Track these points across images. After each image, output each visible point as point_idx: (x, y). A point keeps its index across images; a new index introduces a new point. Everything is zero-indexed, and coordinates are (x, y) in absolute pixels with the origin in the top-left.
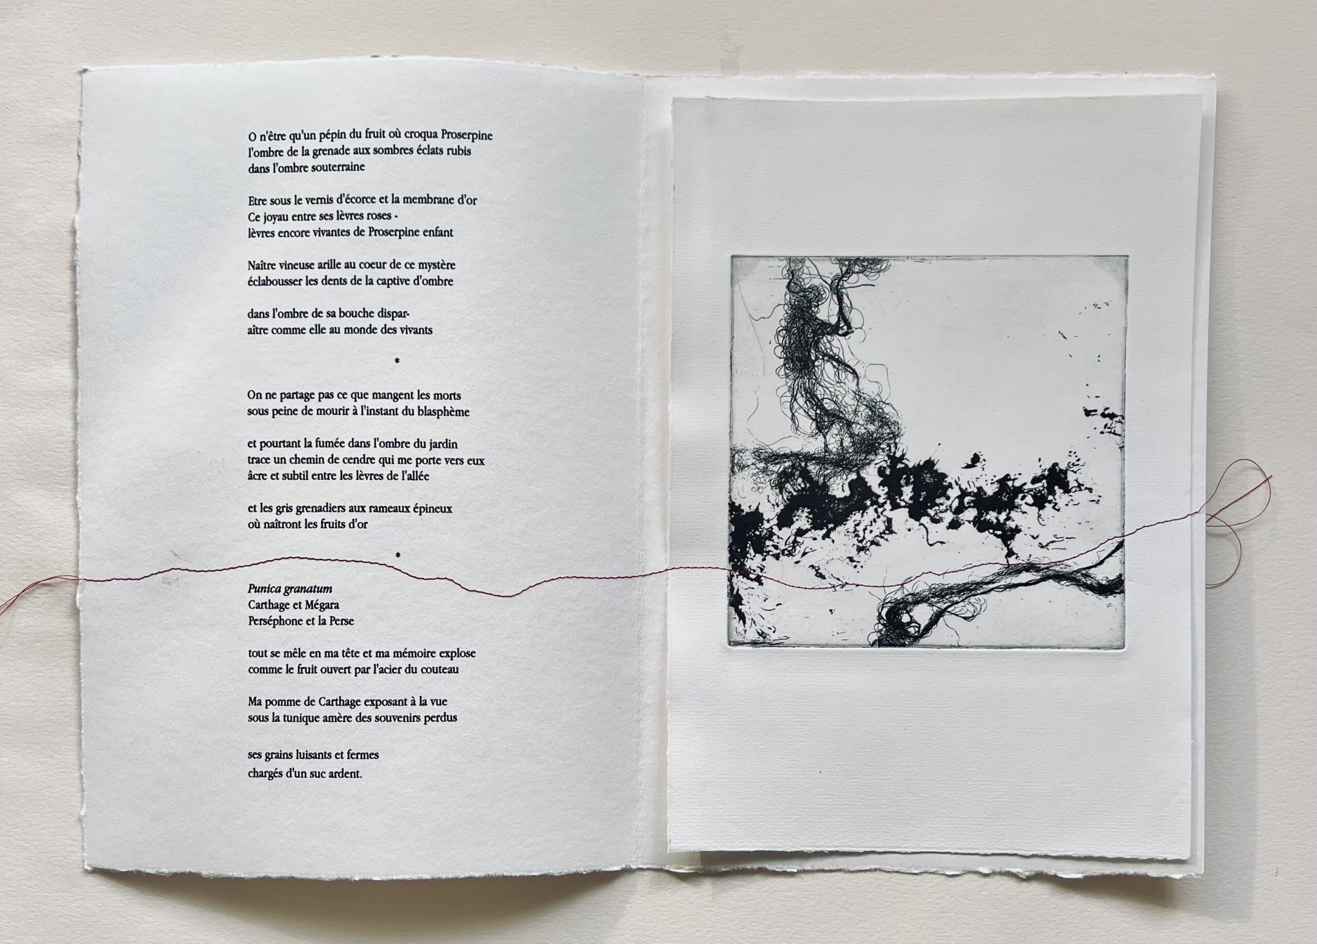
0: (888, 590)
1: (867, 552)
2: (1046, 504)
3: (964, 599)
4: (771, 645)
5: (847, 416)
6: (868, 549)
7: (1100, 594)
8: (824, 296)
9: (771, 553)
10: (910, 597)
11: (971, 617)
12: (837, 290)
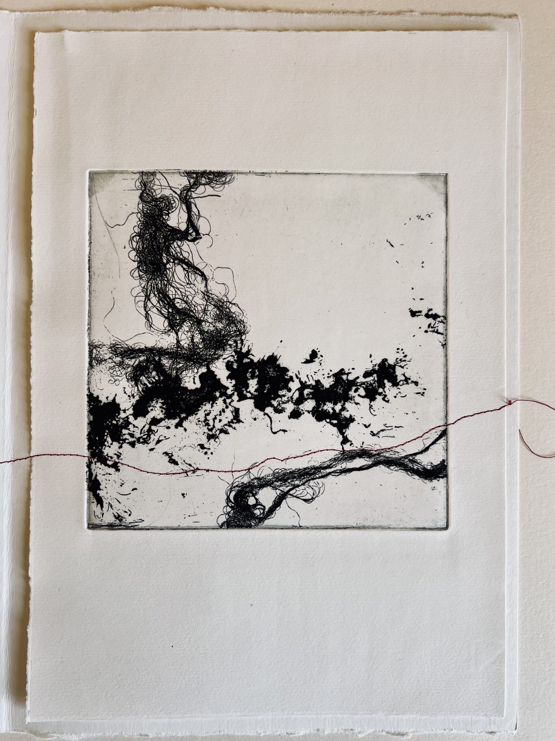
0: (236, 475)
1: (217, 440)
2: (377, 396)
3: (305, 483)
4: (127, 528)
5: (197, 314)
6: (217, 437)
7: (426, 479)
8: (174, 205)
9: (127, 441)
10: (255, 481)
11: (310, 499)
12: (186, 200)
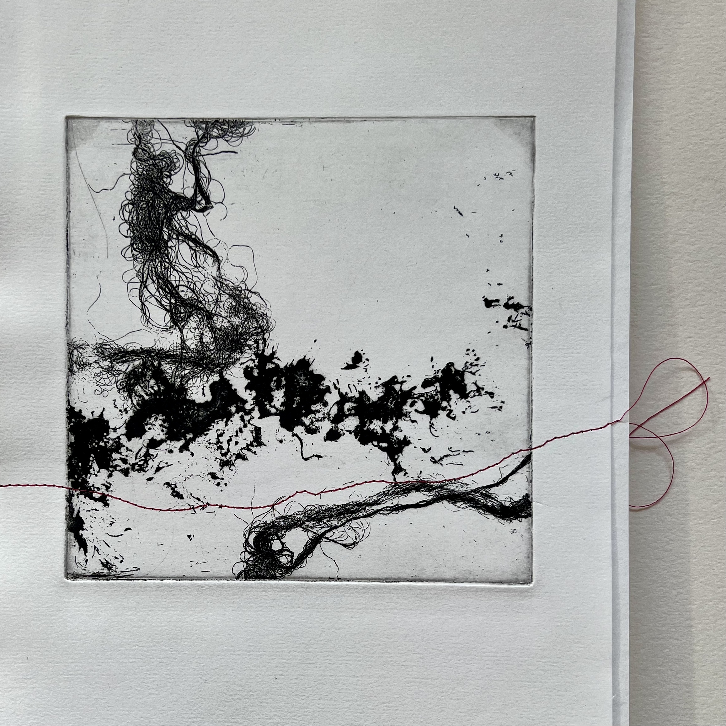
0: (257, 512)
1: (232, 468)
2: (440, 412)
3: (345, 523)
4: (118, 578)
5: (207, 306)
6: (233, 464)
7: (503, 518)
8: (177, 165)
9: (118, 468)
10: (281, 520)
11: (352, 544)
12: (193, 158)
